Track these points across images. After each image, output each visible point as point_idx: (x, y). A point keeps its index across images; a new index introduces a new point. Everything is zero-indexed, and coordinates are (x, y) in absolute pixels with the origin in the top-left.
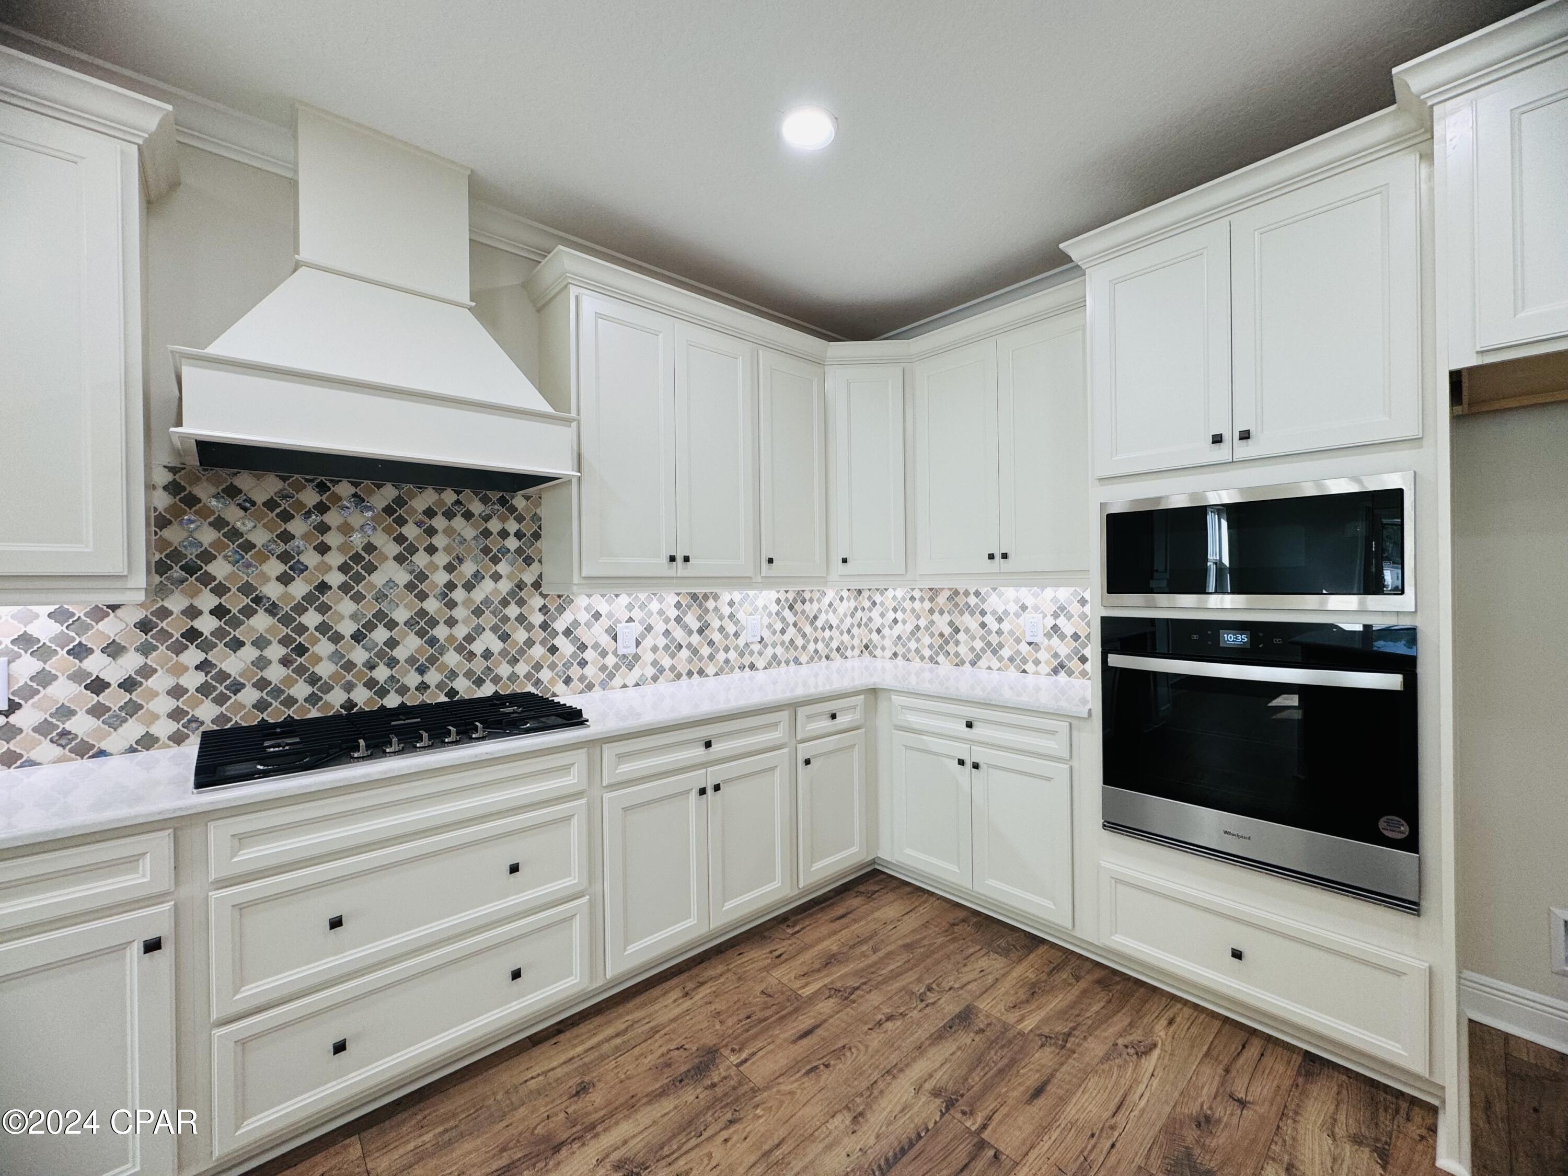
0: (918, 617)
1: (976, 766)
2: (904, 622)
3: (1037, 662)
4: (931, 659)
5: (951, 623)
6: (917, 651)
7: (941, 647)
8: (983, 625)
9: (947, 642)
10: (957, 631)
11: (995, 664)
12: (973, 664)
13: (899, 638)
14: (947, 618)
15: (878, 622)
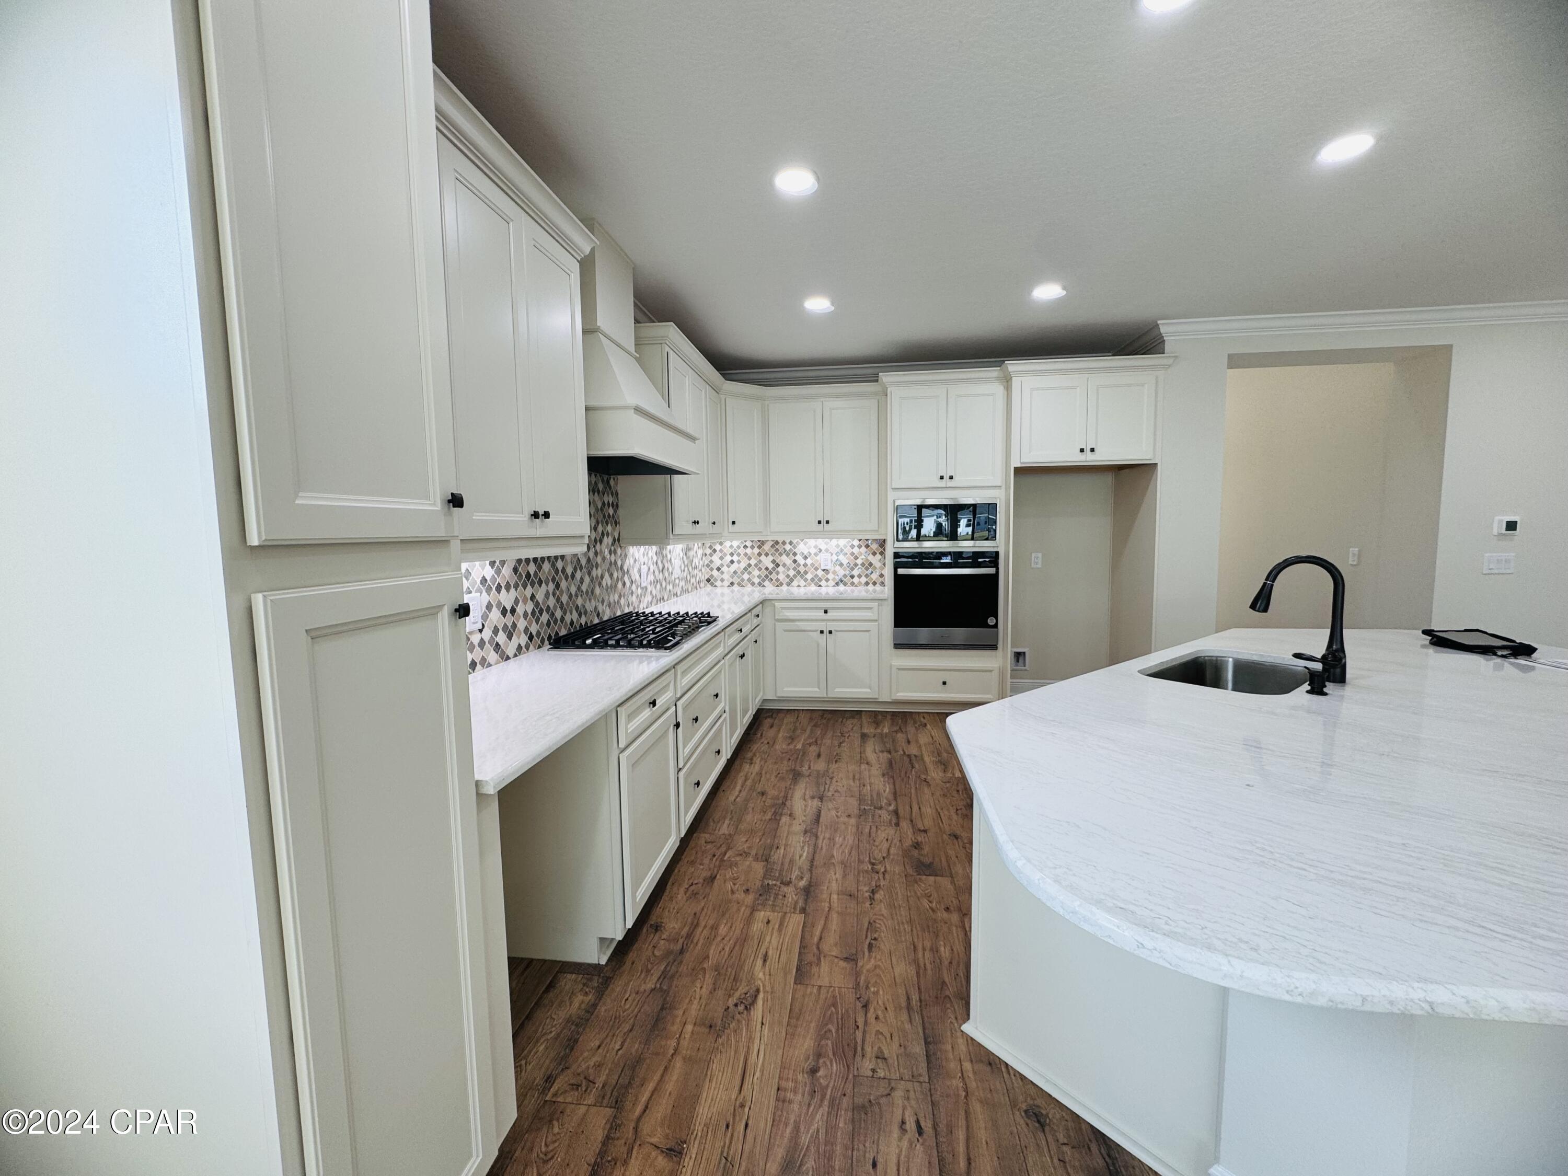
0: (750, 559)
1: (830, 632)
2: (739, 562)
3: (827, 580)
4: (760, 584)
5: (774, 561)
6: (749, 580)
7: (766, 576)
8: (795, 561)
9: (771, 573)
10: (778, 565)
11: (802, 583)
12: (788, 584)
13: (735, 572)
14: (770, 558)
15: (717, 562)
